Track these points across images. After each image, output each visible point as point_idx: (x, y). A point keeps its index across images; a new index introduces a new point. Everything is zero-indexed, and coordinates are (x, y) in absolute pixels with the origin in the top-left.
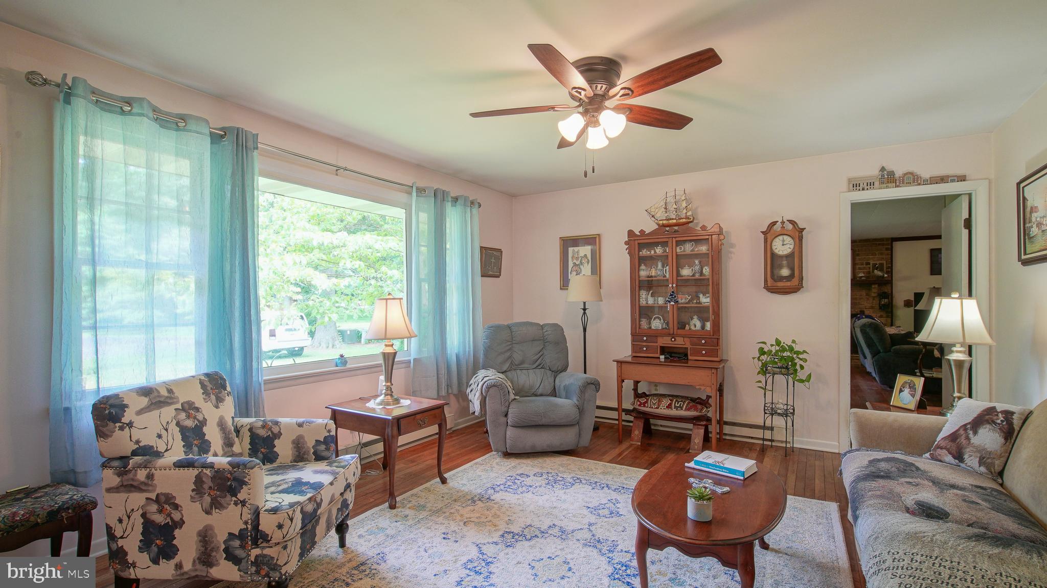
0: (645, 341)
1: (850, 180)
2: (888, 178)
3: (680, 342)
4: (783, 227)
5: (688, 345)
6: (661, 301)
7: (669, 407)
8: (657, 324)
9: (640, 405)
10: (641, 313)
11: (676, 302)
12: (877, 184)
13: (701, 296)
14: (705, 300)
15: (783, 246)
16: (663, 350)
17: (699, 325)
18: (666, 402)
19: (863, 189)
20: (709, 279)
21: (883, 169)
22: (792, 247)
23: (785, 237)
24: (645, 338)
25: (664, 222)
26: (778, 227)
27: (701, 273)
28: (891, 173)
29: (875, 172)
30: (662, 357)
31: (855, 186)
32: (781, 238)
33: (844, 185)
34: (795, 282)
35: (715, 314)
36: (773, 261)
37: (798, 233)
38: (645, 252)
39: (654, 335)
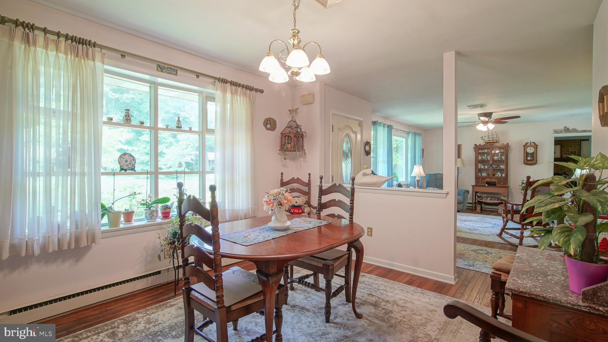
0: (481, 180)
1: (554, 130)
2: (567, 130)
3: (493, 180)
4: (530, 144)
5: (497, 181)
6: (486, 167)
7: (491, 200)
8: (484, 174)
9: (480, 199)
10: (478, 171)
11: (492, 167)
12: (563, 132)
13: (501, 165)
14: (502, 167)
15: (530, 150)
16: (487, 183)
17: (500, 175)
18: (489, 198)
19: (559, 133)
20: (504, 160)
21: (565, 127)
22: (534, 150)
23: (531, 147)
24: (480, 179)
25: (488, 142)
26: (529, 144)
27: (501, 158)
28: (568, 129)
29: (563, 128)
30: (487, 185)
31: (556, 132)
32: (530, 147)
33: (552, 132)
34: (534, 161)
35: (506, 171)
36: (527, 154)
37: (536, 146)
38: (480, 151)
39: (484, 178)
